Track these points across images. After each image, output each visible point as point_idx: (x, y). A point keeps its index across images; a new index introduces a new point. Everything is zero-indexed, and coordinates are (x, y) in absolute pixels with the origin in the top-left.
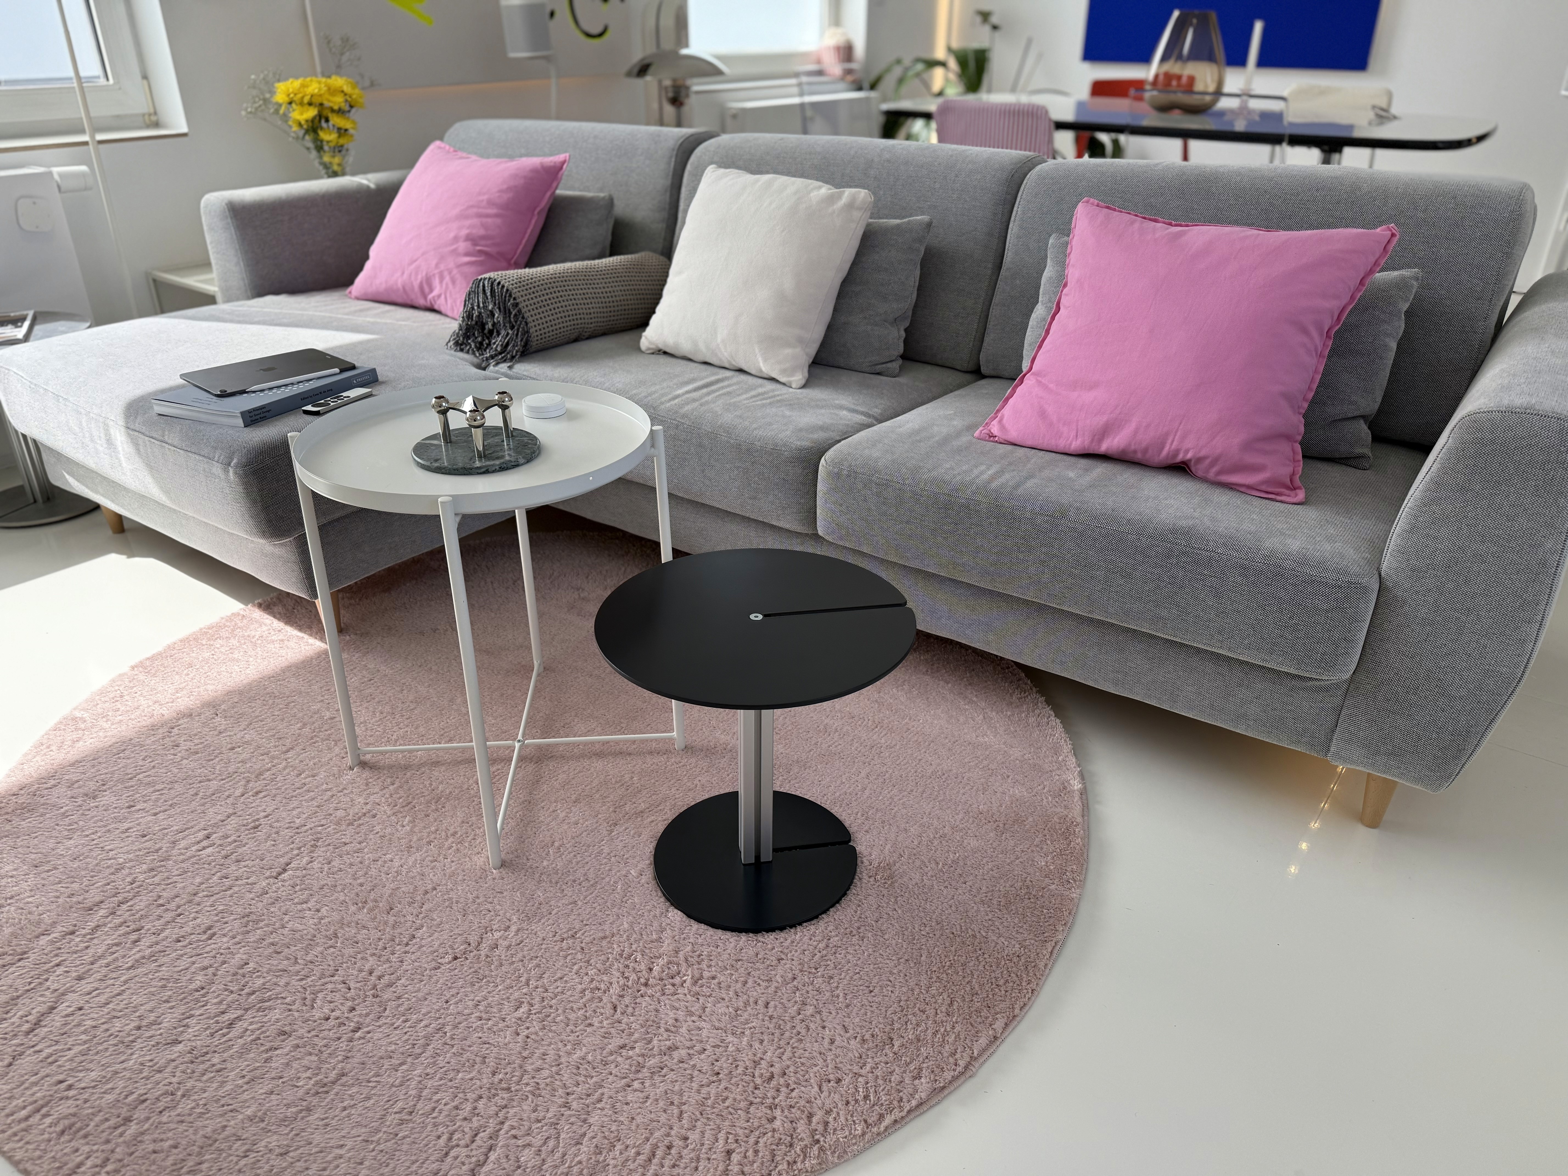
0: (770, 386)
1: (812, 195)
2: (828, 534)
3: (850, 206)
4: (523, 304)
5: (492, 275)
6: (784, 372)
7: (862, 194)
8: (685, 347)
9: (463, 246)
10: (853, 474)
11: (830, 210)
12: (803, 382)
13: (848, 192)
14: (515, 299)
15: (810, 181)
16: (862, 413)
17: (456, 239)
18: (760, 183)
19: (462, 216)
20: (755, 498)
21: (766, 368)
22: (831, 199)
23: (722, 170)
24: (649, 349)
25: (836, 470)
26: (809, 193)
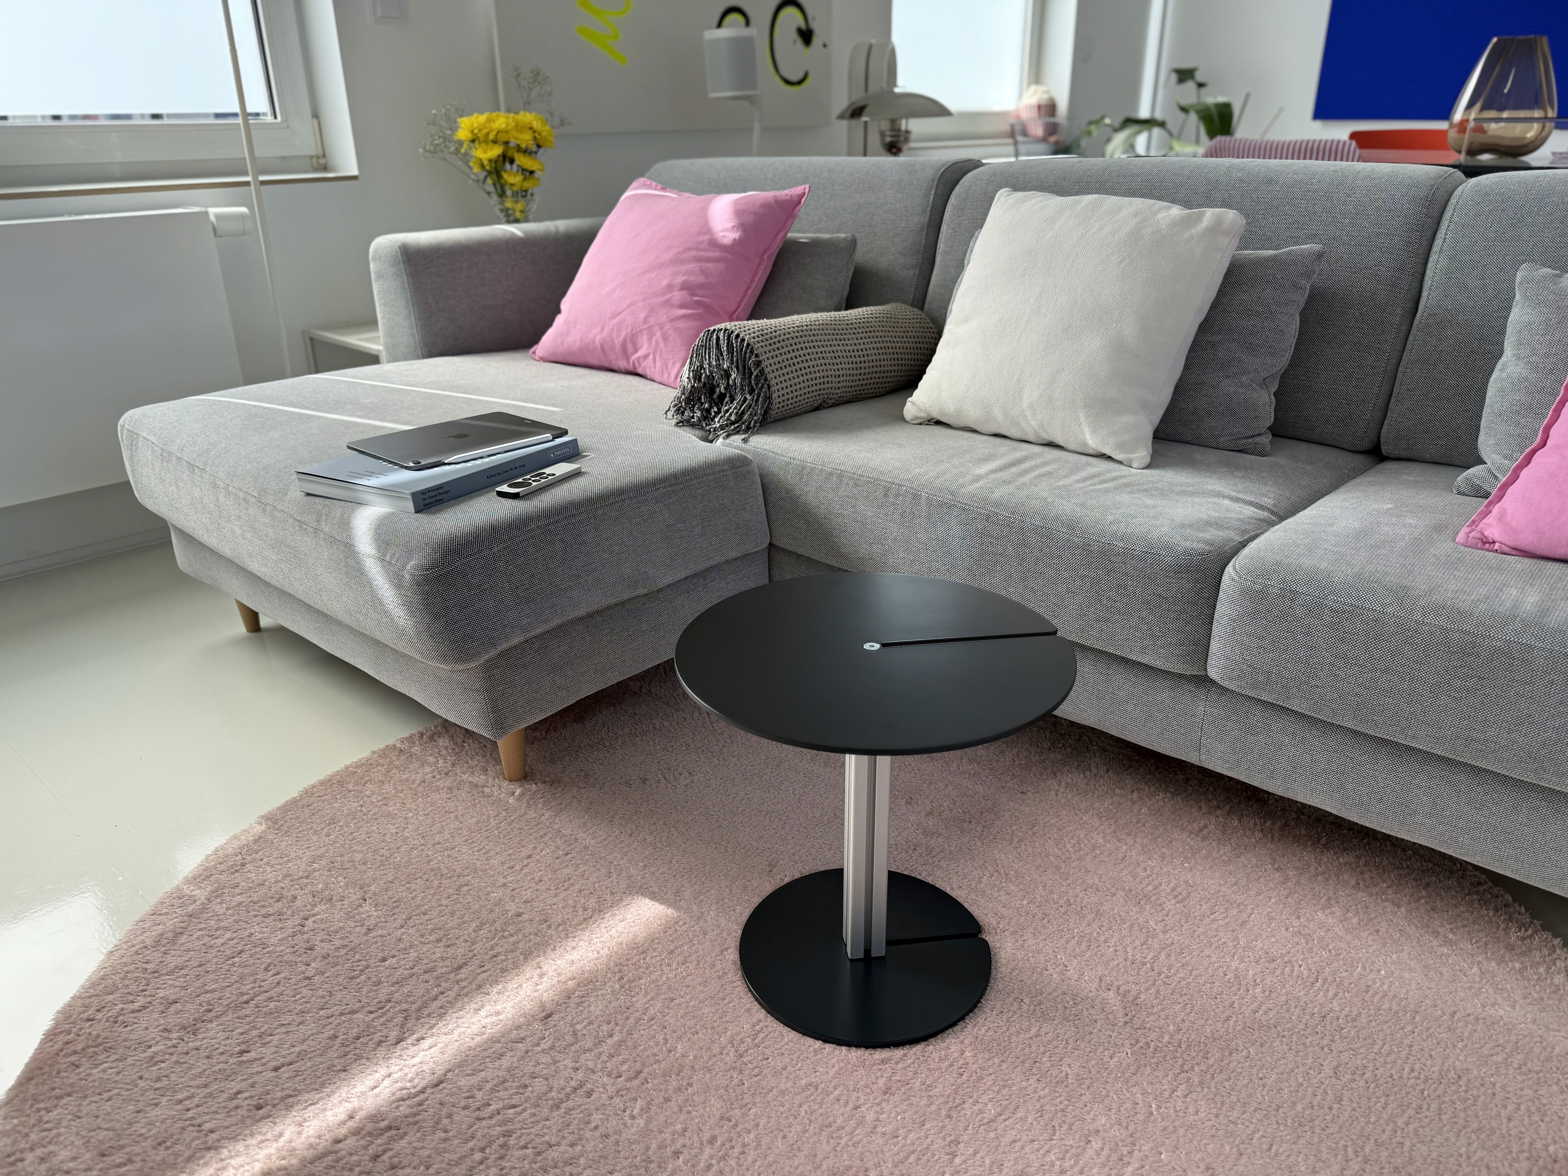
0: (1102, 466)
1: (1159, 216)
2: (1231, 679)
3: (1215, 229)
4: (766, 363)
5: (728, 325)
6: (1121, 446)
7: (1231, 215)
8: (972, 415)
9: (678, 296)
10: (1289, 594)
11: (1187, 235)
12: (1148, 460)
13: (1210, 214)
14: (757, 356)
15: (1153, 201)
16: (1251, 504)
17: (670, 287)
18: (1083, 204)
19: (677, 261)
20: (1107, 620)
21: (1093, 442)
22: (1186, 223)
23: (1020, 194)
24: (916, 418)
25: (1258, 587)
26: (1155, 214)
